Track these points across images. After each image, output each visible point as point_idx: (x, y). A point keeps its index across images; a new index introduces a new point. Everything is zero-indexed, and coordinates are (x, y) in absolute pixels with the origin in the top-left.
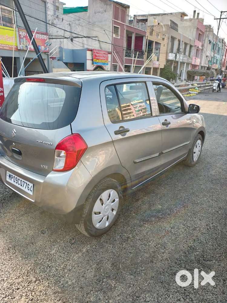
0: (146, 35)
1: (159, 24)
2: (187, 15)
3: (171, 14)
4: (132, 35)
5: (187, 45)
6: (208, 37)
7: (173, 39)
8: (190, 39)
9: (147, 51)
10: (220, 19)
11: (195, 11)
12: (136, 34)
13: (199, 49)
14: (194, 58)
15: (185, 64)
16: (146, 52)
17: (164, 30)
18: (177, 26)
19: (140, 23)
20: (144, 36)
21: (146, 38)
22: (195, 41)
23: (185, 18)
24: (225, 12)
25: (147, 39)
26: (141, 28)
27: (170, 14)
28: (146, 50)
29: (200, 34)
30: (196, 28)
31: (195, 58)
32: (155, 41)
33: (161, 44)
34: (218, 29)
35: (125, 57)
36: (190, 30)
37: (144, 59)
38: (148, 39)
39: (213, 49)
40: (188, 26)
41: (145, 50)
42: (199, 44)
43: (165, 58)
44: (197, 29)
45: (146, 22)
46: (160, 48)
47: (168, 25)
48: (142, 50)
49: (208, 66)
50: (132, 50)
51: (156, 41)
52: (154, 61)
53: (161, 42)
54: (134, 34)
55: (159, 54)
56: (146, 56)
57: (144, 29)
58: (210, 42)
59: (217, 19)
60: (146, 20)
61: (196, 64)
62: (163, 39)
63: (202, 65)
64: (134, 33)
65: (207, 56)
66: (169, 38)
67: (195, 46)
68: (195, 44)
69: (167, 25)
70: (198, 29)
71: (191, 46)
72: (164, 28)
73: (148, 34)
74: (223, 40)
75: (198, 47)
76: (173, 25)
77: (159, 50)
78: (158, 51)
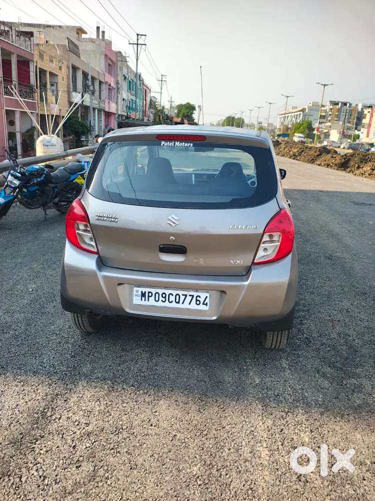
0: (35, 60)
1: (47, 42)
2: (86, 33)
3: (60, 27)
4: (11, 57)
5: (95, 80)
6: (121, 69)
7: (75, 69)
8: (98, 72)
9: (39, 85)
10: (138, 44)
11: (98, 28)
12: (18, 56)
13: (111, 88)
14: (107, 101)
15: (96, 110)
16: (37, 88)
17: (58, 52)
18: (78, 49)
19: (22, 38)
20: (31, 60)
21: (35, 65)
22: (104, 75)
23: (84, 36)
24: (142, 35)
25: (36, 67)
26: (24, 47)
27: (58, 28)
28: (37, 85)
29: (109, 64)
30: (104, 54)
31: (109, 102)
32: (48, 70)
33: (59, 77)
34: (137, 60)
35: (5, 95)
36: (95, 57)
37: (35, 100)
38: (38, 66)
39: (130, 89)
40: (90, 49)
41: (35, 85)
42: (112, 81)
43: (67, 99)
44: (105, 57)
45: (32, 38)
46: (57, 83)
47: (65, 46)
48: (30, 83)
49: (126, 115)
50: (14, 82)
51: (51, 71)
52: (51, 104)
53: (57, 74)
54: (14, 56)
55: (57, 93)
56: (38, 94)
57: (29, 49)
58: (125, 78)
59: (133, 44)
60: (31, 34)
61: (111, 111)
62: (60, 68)
63: (120, 113)
64: (14, 53)
65: (124, 100)
66: (68, 68)
67: (106, 83)
68: (106, 80)
69: (62, 45)
70: (106, 55)
71: (101, 83)
72: (58, 50)
73: (36, 58)
74: (140, 76)
75: (110, 84)
76: (71, 46)
77: (55, 85)
78: (54, 88)
